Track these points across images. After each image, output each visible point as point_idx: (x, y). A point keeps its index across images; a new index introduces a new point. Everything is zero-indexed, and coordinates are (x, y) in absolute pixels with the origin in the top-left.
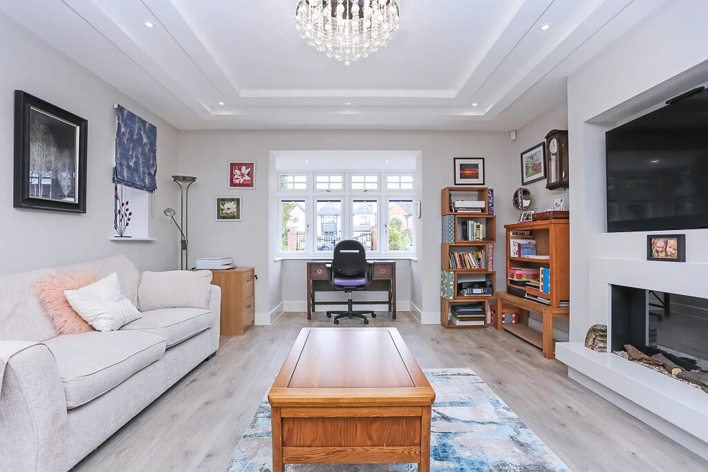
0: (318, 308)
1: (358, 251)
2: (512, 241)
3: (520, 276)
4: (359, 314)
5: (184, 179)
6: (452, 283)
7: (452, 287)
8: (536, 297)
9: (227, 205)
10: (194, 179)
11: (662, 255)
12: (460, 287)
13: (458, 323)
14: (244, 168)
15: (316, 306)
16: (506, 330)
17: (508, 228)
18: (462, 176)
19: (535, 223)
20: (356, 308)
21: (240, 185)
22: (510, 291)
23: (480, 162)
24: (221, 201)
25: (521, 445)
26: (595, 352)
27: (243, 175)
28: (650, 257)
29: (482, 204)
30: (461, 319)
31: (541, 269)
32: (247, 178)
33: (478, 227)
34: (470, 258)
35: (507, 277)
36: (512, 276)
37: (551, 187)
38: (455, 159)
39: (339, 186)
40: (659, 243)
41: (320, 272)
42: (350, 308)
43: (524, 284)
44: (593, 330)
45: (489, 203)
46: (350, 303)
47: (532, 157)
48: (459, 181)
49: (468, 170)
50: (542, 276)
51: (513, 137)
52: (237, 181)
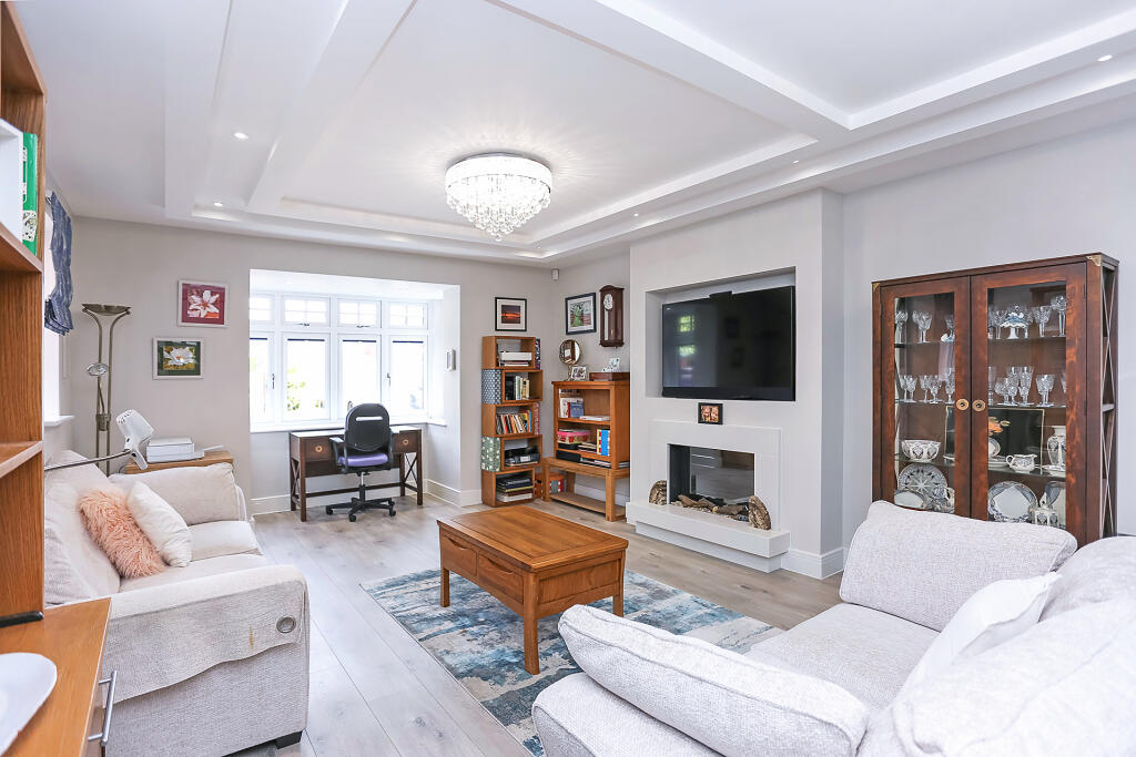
0: (311, 503)
1: (379, 418)
2: (561, 400)
3: (571, 439)
4: (376, 504)
5: (108, 310)
6: (498, 452)
7: (498, 457)
8: (593, 460)
9: (176, 352)
10: (126, 310)
11: (708, 419)
12: (507, 455)
13: (506, 499)
14: (207, 294)
15: (307, 499)
16: (554, 500)
17: (557, 385)
18: (505, 320)
19: (593, 383)
20: (371, 495)
21: (198, 320)
22: (560, 455)
23: (522, 304)
24: (166, 346)
25: (640, 585)
26: (659, 506)
27: (205, 305)
28: (701, 421)
29: (528, 356)
30: (510, 494)
31: (599, 431)
32: (214, 310)
33: (525, 383)
34: (516, 420)
35: (556, 440)
36: (563, 439)
37: (604, 344)
38: (496, 298)
39: (322, 319)
40: (707, 409)
41: (319, 449)
42: (363, 495)
43: (576, 447)
44: (657, 486)
45: (536, 355)
46: (362, 489)
47: (579, 306)
48: (501, 326)
49: (510, 314)
50: (599, 438)
51: (556, 276)
52: (195, 314)
